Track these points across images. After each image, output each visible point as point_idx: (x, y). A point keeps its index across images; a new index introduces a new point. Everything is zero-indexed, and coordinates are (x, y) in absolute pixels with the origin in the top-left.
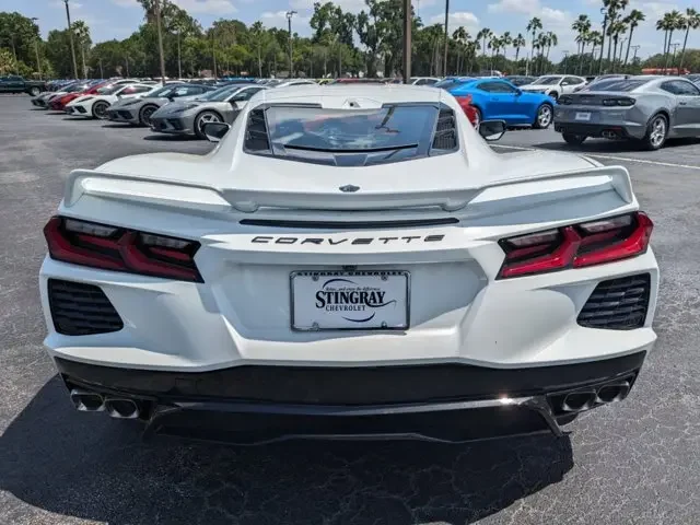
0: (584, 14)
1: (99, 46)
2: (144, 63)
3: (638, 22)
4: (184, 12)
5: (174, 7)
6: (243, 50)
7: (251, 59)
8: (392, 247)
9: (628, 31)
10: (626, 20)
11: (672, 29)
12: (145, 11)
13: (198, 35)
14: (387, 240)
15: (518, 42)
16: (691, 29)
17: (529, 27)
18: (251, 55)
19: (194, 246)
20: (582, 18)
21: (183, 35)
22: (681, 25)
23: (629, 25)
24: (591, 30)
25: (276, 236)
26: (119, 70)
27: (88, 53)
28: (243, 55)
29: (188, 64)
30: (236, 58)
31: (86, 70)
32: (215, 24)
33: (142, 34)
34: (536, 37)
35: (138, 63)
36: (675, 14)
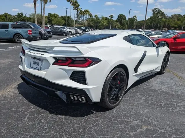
1: (139, 21)
2: (149, 26)
4: (163, 12)
5: (161, 11)
6: (179, 22)
7: (180, 25)
8: (38, 55)
12: (153, 13)
13: (166, 18)
14: (37, 53)
18: (181, 24)
21: (162, 19)
26: (142, 27)
27: (136, 23)
28: (178, 24)
29: (161, 26)
30: (176, 25)
31: (134, 27)
32: (172, 15)
33: (150, 18)
35: (148, 26)
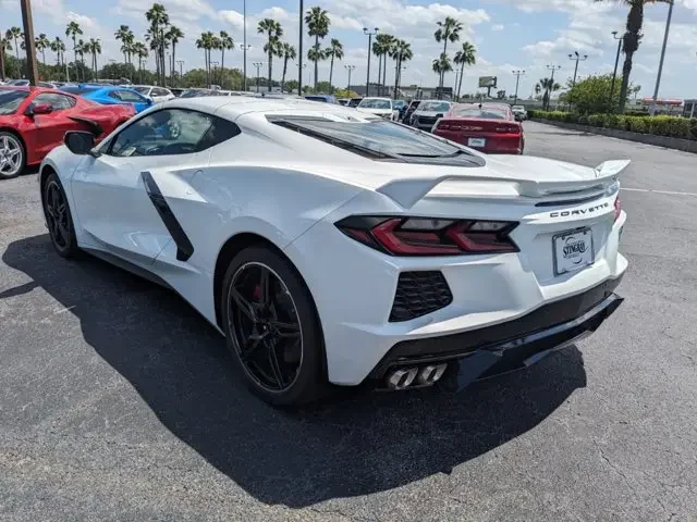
0: (125, 24)
3: (179, 39)
9: (170, 46)
10: (168, 36)
11: (209, 49)
14: (597, 208)
15: (57, 46)
16: (226, 50)
17: (67, 33)
19: (514, 225)
20: (124, 28)
22: (217, 45)
23: (171, 41)
24: (135, 41)
25: (560, 211)
34: (78, 43)
36: (210, 34)
